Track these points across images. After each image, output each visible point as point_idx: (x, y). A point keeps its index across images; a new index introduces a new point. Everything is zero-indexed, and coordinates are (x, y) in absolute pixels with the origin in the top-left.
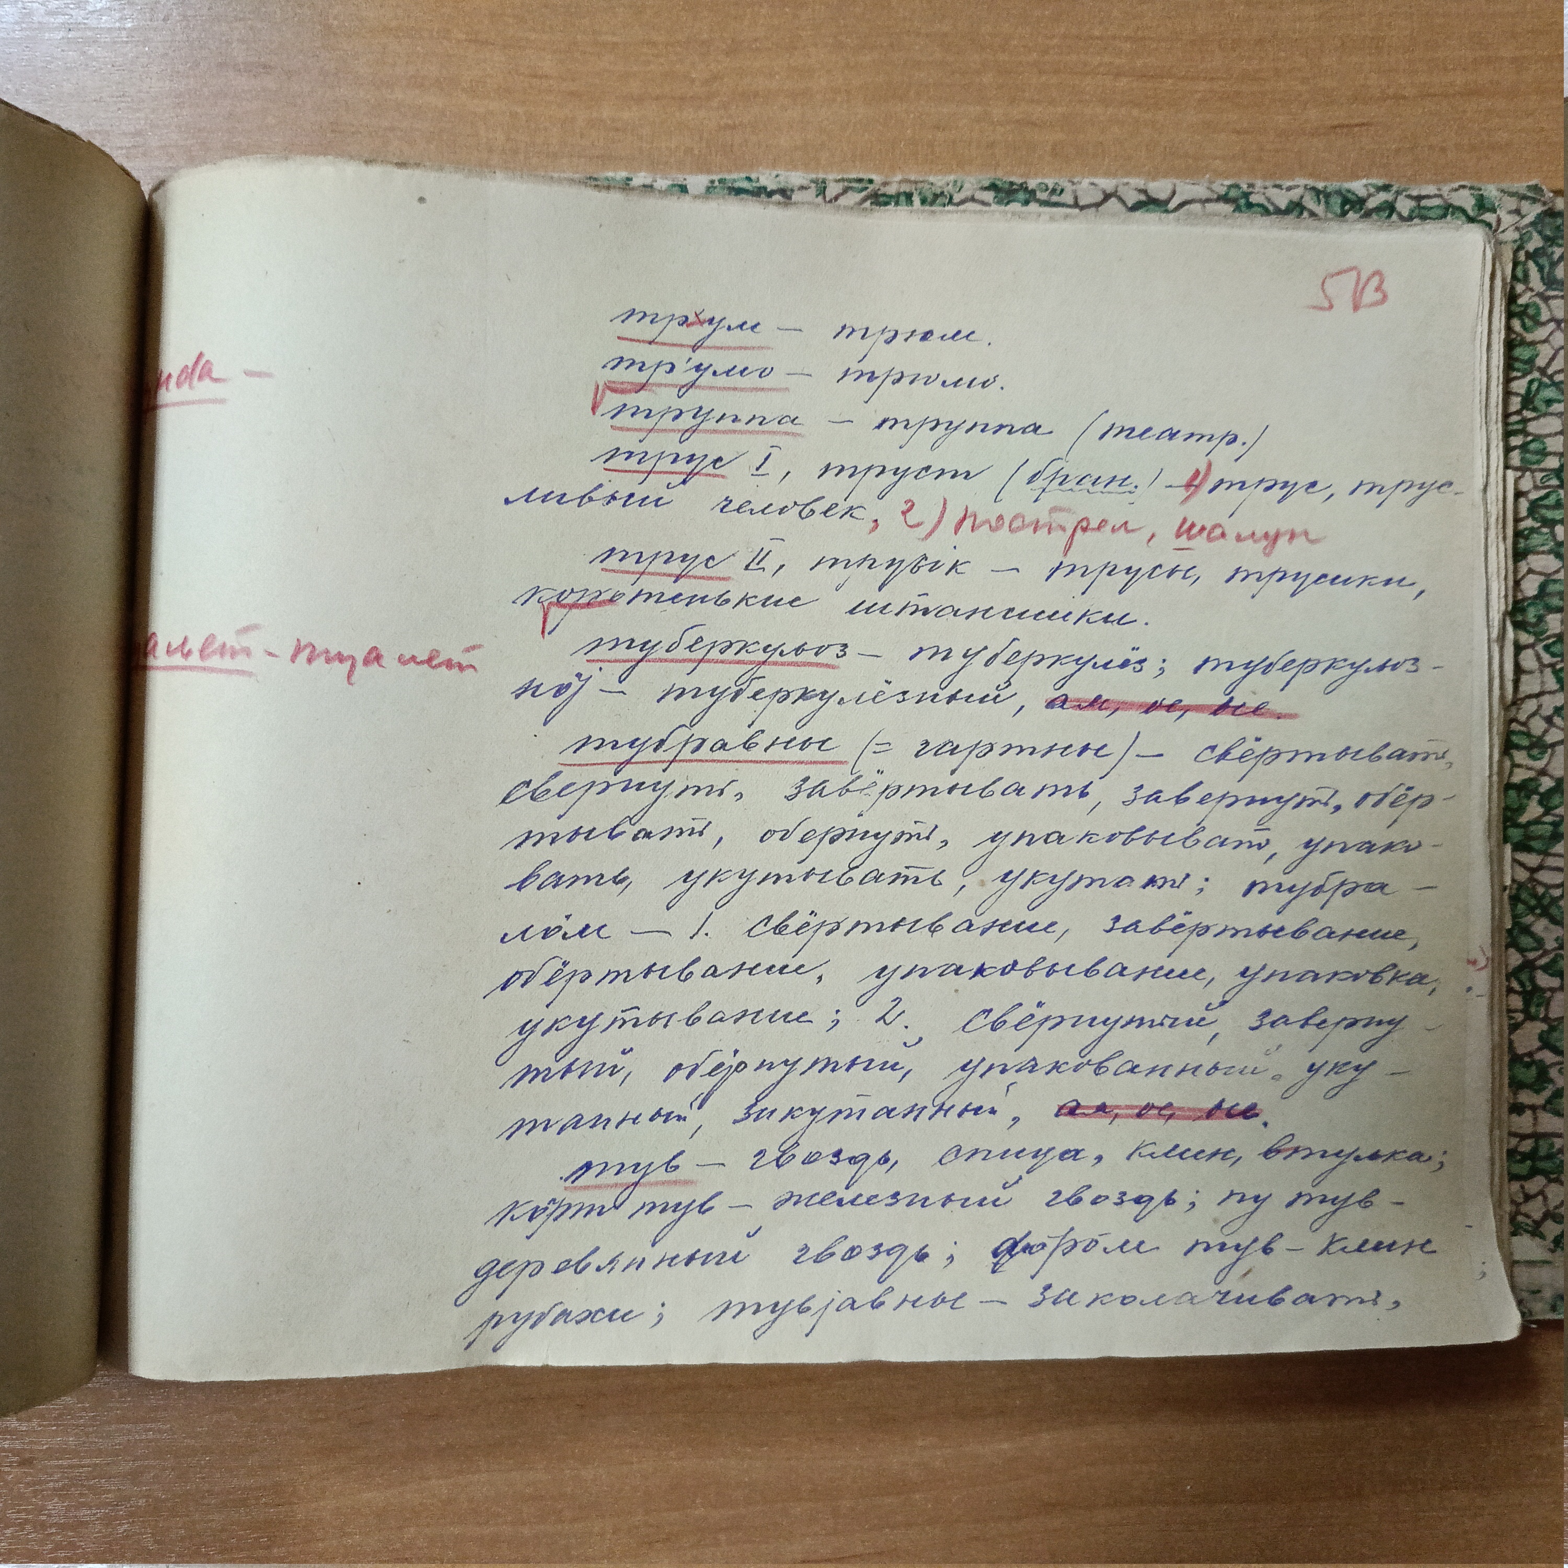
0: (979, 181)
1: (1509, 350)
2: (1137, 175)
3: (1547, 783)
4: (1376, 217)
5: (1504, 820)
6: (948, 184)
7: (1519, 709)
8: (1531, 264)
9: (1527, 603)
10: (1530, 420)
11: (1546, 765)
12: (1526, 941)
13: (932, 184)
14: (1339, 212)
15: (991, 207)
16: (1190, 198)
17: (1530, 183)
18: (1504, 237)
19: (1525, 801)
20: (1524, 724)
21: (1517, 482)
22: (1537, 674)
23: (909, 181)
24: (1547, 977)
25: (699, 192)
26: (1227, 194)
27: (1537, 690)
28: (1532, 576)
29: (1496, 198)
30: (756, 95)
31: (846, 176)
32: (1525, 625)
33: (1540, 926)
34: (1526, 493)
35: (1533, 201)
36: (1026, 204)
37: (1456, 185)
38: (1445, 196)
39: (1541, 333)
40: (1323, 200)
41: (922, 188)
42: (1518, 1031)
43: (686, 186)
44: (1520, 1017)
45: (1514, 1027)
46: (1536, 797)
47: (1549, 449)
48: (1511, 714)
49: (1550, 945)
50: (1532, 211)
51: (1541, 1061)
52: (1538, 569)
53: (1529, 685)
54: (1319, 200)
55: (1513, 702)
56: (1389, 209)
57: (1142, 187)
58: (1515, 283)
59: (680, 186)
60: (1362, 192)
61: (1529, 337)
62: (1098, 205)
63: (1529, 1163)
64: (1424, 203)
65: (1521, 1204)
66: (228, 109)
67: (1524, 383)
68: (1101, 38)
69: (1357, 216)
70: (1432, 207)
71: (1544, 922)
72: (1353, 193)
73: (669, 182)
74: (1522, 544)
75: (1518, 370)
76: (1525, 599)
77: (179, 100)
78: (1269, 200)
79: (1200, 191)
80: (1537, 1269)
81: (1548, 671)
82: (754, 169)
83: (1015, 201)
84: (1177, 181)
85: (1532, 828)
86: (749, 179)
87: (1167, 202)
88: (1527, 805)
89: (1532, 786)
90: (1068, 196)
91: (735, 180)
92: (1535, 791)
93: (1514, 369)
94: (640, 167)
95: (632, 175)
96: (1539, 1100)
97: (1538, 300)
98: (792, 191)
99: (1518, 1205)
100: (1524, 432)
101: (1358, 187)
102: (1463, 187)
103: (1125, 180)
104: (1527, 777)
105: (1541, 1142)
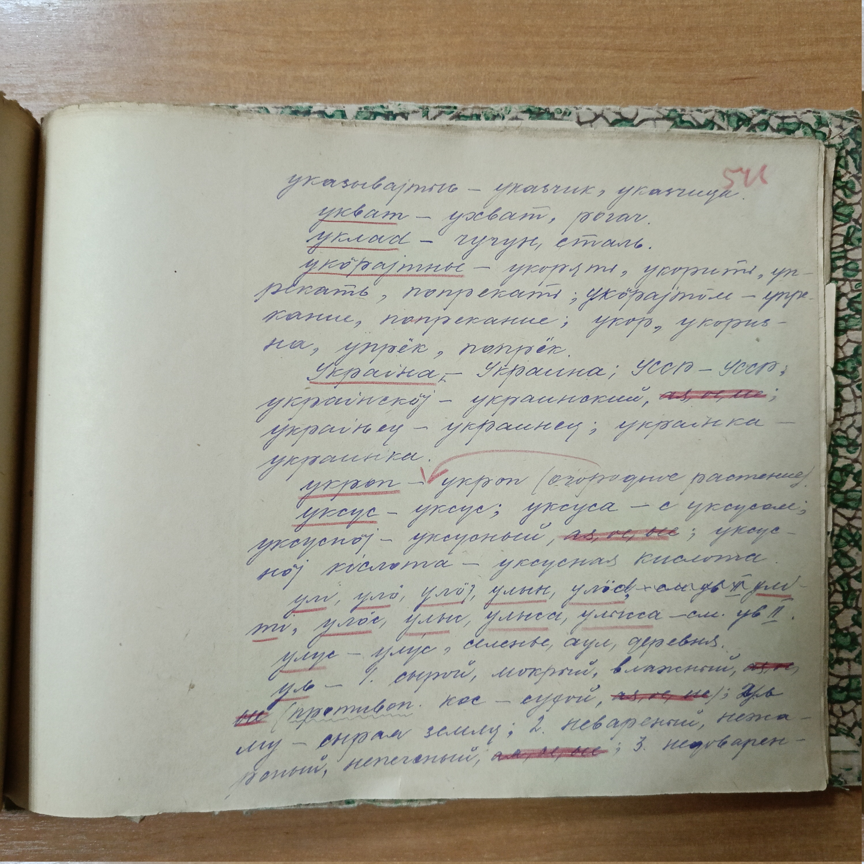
0: (520, 108)
1: (835, 209)
2: (615, 104)
3: (858, 467)
4: (757, 130)
5: (831, 489)
6: (502, 109)
7: (841, 423)
8: (849, 158)
9: (846, 360)
10: (848, 250)
11: (858, 456)
12: (845, 561)
13: (492, 109)
14: (736, 126)
15: (527, 122)
16: (646, 117)
17: (848, 110)
18: (833, 142)
19: (845, 478)
20: (845, 432)
21: (838, 288)
22: (853, 402)
23: (479, 108)
24: (857, 582)
25: (352, 116)
26: (669, 115)
27: (852, 411)
28: (849, 343)
29: (828, 118)
30: (392, 62)
31: (440, 105)
32: (844, 373)
33: (853, 553)
34: (845, 295)
35: (850, 121)
36: (548, 121)
37: (805, 110)
38: (799, 116)
39: (856, 199)
40: (726, 119)
41: (486, 112)
42: (841, 615)
43: (344, 111)
44: (841, 606)
45: (839, 612)
46: (851, 476)
47: (859, 268)
48: (836, 427)
49: (859, 563)
50: (849, 127)
51: (853, 632)
52: (853, 340)
53: (847, 408)
54: (724, 119)
55: (836, 419)
56: (765, 124)
57: (618, 111)
58: (839, 168)
59: (341, 111)
60: (749, 114)
61: (849, 201)
62: (591, 122)
63: (845, 693)
64: (786, 121)
65: (840, 717)
66: (84, 71)
67: (845, 228)
68: (595, 27)
69: (746, 128)
70: (791, 124)
71: (856, 550)
72: (744, 115)
73: (335, 109)
74: (843, 325)
75: (841, 220)
76: (845, 357)
77: (55, 66)
78: (694, 119)
79: (653, 113)
80: (849, 756)
81: (859, 400)
82: (386, 101)
83: (542, 119)
84: (639, 107)
85: (850, 494)
86: (382, 107)
87: (633, 120)
88: (847, 480)
89: (849, 469)
90: (574, 117)
91: (374, 108)
92: (851, 472)
93: (839, 220)
94: (319, 100)
95: (312, 105)
96: (852, 656)
97: (853, 178)
98: (408, 114)
99: (838, 718)
100: (846, 258)
101: (747, 111)
102: (809, 111)
103: (608, 107)
104: (846, 463)
105: (853, 681)
